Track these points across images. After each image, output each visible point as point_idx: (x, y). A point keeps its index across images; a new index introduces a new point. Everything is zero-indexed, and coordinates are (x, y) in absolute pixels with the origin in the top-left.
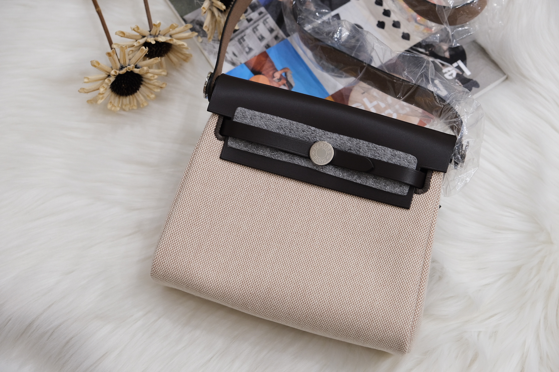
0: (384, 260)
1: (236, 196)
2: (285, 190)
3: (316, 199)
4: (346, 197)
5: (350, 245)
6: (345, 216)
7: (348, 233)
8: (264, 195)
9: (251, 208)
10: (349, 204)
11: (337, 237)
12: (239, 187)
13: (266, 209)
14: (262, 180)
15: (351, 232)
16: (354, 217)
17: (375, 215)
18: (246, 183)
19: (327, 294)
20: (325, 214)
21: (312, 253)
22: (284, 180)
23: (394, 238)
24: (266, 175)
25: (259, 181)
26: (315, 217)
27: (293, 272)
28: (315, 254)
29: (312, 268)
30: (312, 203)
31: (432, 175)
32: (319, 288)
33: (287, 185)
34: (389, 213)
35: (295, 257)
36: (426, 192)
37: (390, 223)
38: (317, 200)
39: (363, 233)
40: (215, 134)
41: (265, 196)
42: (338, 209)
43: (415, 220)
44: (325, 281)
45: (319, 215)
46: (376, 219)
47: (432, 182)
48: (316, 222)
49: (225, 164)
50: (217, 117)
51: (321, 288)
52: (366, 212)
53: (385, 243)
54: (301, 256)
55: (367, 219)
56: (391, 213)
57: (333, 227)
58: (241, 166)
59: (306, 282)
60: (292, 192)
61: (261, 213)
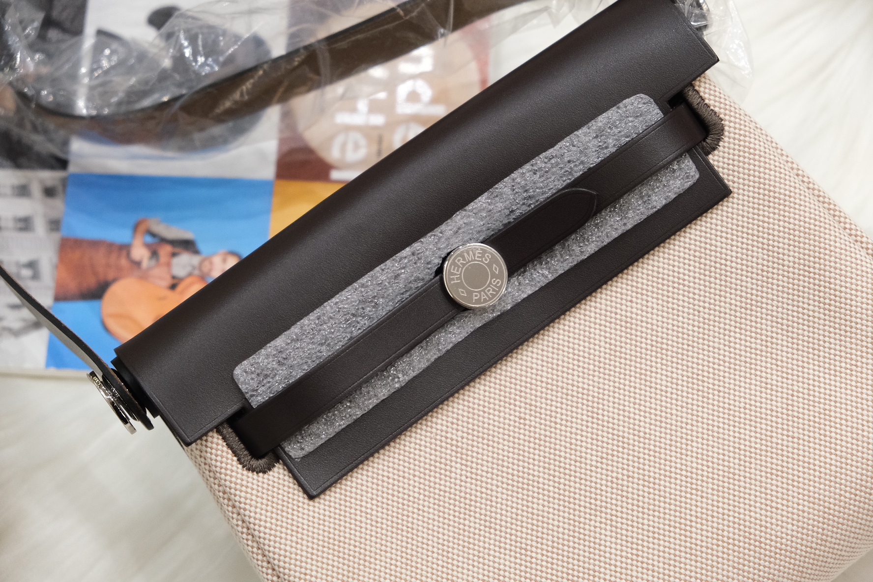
0: (798, 324)
1: (420, 528)
2: (486, 415)
3: (555, 367)
4: (598, 300)
5: (711, 370)
6: (639, 333)
7: (683, 354)
8: (464, 467)
9: (470, 516)
10: (618, 306)
11: (672, 383)
12: (405, 507)
13: (497, 486)
14: (426, 447)
15: (685, 347)
16: (655, 316)
17: (686, 272)
18: (406, 486)
19: (790, 493)
20: (602, 370)
21: (673, 459)
22: (461, 402)
23: (770, 269)
24: (421, 429)
25: (422, 453)
26: (593, 397)
27: (688, 528)
28: (679, 455)
29: (707, 483)
30: (557, 381)
31: (698, 92)
32: (763, 501)
33: (476, 401)
34: (706, 238)
35: (657, 503)
36: (723, 130)
37: (729, 252)
38: (558, 365)
39: (704, 323)
40: (249, 469)
41: (466, 466)
42: (613, 336)
43: (766, 198)
44: (758, 478)
45: (596, 384)
46: (697, 275)
47: (712, 102)
48: (606, 402)
49: (332, 499)
50: (215, 435)
51: (769, 497)
52: (663, 285)
53: (764, 295)
54: (662, 488)
55: (681, 292)
56: (708, 235)
57: (646, 375)
58: (362, 469)
59: (731, 519)
60: (502, 403)
61: (497, 503)
